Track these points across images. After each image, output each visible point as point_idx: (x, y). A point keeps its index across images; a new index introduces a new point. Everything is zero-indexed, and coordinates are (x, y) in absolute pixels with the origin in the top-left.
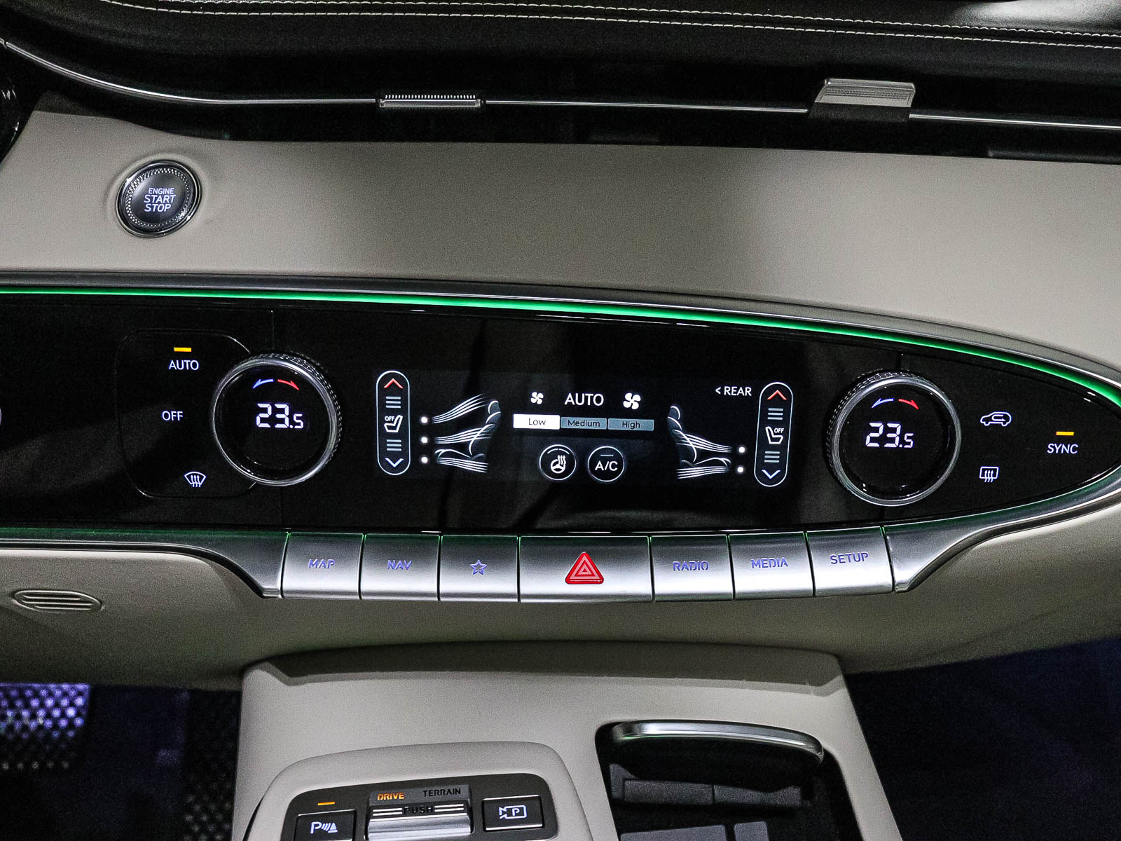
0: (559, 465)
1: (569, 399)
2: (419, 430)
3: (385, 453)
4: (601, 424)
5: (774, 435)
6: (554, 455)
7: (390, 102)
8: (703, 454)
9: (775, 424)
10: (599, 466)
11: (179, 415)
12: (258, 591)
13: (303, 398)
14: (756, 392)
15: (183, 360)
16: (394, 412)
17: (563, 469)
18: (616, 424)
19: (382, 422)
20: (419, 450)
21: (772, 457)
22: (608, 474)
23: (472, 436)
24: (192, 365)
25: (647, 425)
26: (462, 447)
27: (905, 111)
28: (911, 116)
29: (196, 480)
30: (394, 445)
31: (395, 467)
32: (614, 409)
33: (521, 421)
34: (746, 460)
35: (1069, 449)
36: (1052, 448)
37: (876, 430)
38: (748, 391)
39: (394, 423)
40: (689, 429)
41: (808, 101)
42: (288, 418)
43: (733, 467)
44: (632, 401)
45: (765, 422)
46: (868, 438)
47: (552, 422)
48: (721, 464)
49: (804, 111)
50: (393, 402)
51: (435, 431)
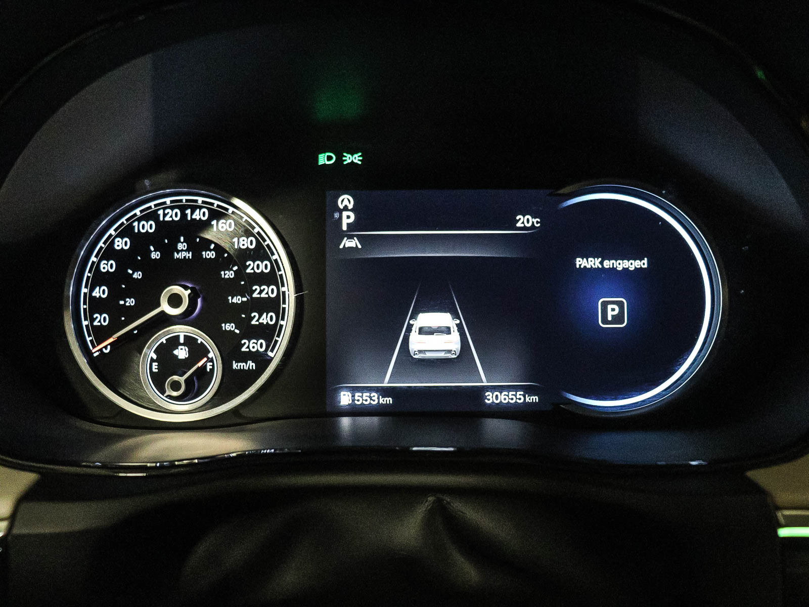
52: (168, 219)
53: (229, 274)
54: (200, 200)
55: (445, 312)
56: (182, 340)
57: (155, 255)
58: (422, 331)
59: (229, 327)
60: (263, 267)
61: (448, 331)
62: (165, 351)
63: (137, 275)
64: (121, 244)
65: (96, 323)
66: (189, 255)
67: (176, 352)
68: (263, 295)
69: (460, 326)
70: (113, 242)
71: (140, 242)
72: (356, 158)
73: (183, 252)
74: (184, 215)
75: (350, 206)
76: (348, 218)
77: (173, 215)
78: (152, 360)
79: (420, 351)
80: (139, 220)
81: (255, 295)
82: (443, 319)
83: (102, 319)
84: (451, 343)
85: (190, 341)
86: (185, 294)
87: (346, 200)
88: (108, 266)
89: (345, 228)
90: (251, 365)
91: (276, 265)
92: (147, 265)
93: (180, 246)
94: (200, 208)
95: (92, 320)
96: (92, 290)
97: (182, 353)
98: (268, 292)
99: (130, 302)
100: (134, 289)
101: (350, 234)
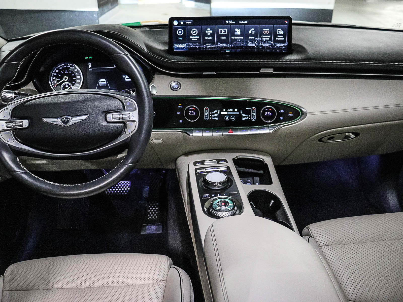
0: (227, 118)
1: (228, 110)
2: (210, 114)
3: (205, 117)
4: (232, 113)
5: (254, 114)
6: (226, 117)
7: (204, 73)
8: (245, 117)
9: (254, 113)
10: (232, 118)
11: (179, 113)
12: (189, 135)
13: (196, 111)
14: (251, 109)
15: (180, 106)
16: (207, 112)
17: (228, 119)
18: (234, 113)
19: (205, 113)
20: (210, 117)
21: (253, 117)
22: (233, 119)
23: (216, 115)
24: (182, 107)
25: (238, 113)
26: (215, 116)
27: (273, 72)
28: (274, 73)
29: (181, 121)
30: (206, 116)
31: (207, 119)
32: (234, 111)
33: (222, 113)
34: (250, 117)
35: (291, 115)
36: (289, 115)
37: (266, 113)
38: (250, 109)
39: (206, 114)
40: (243, 113)
41: (259, 71)
42: (193, 113)
43: (248, 118)
44: (236, 110)
45: (252, 112)
46: (265, 114)
47: (226, 113)
48: (247, 118)
49: (259, 73)
50: (206, 111)
51: (212, 114)
52: (64, 67)
53: (73, 75)
54: (69, 64)
55: (104, 79)
56: (67, 84)
58: (101, 82)
59: (74, 82)
60: (78, 74)
61: (104, 82)
62: (64, 86)
64: (57, 71)
67: (66, 86)
68: (78, 78)
69: (106, 81)
70: (56, 71)
71: (60, 71)
72: (91, 58)
73: (66, 72)
74: (66, 67)
75: (90, 65)
76: (90, 66)
77: (65, 67)
79: (101, 85)
80: (60, 67)
81: (77, 78)
82: (104, 80)
84: (105, 83)
86: (67, 77)
87: (90, 64)
88: (55, 74)
91: (80, 73)
92: (61, 74)
94: (69, 65)
95: (53, 82)
96: (53, 78)
97: (67, 86)
99: (59, 79)
100: (59, 77)
101: (90, 69)
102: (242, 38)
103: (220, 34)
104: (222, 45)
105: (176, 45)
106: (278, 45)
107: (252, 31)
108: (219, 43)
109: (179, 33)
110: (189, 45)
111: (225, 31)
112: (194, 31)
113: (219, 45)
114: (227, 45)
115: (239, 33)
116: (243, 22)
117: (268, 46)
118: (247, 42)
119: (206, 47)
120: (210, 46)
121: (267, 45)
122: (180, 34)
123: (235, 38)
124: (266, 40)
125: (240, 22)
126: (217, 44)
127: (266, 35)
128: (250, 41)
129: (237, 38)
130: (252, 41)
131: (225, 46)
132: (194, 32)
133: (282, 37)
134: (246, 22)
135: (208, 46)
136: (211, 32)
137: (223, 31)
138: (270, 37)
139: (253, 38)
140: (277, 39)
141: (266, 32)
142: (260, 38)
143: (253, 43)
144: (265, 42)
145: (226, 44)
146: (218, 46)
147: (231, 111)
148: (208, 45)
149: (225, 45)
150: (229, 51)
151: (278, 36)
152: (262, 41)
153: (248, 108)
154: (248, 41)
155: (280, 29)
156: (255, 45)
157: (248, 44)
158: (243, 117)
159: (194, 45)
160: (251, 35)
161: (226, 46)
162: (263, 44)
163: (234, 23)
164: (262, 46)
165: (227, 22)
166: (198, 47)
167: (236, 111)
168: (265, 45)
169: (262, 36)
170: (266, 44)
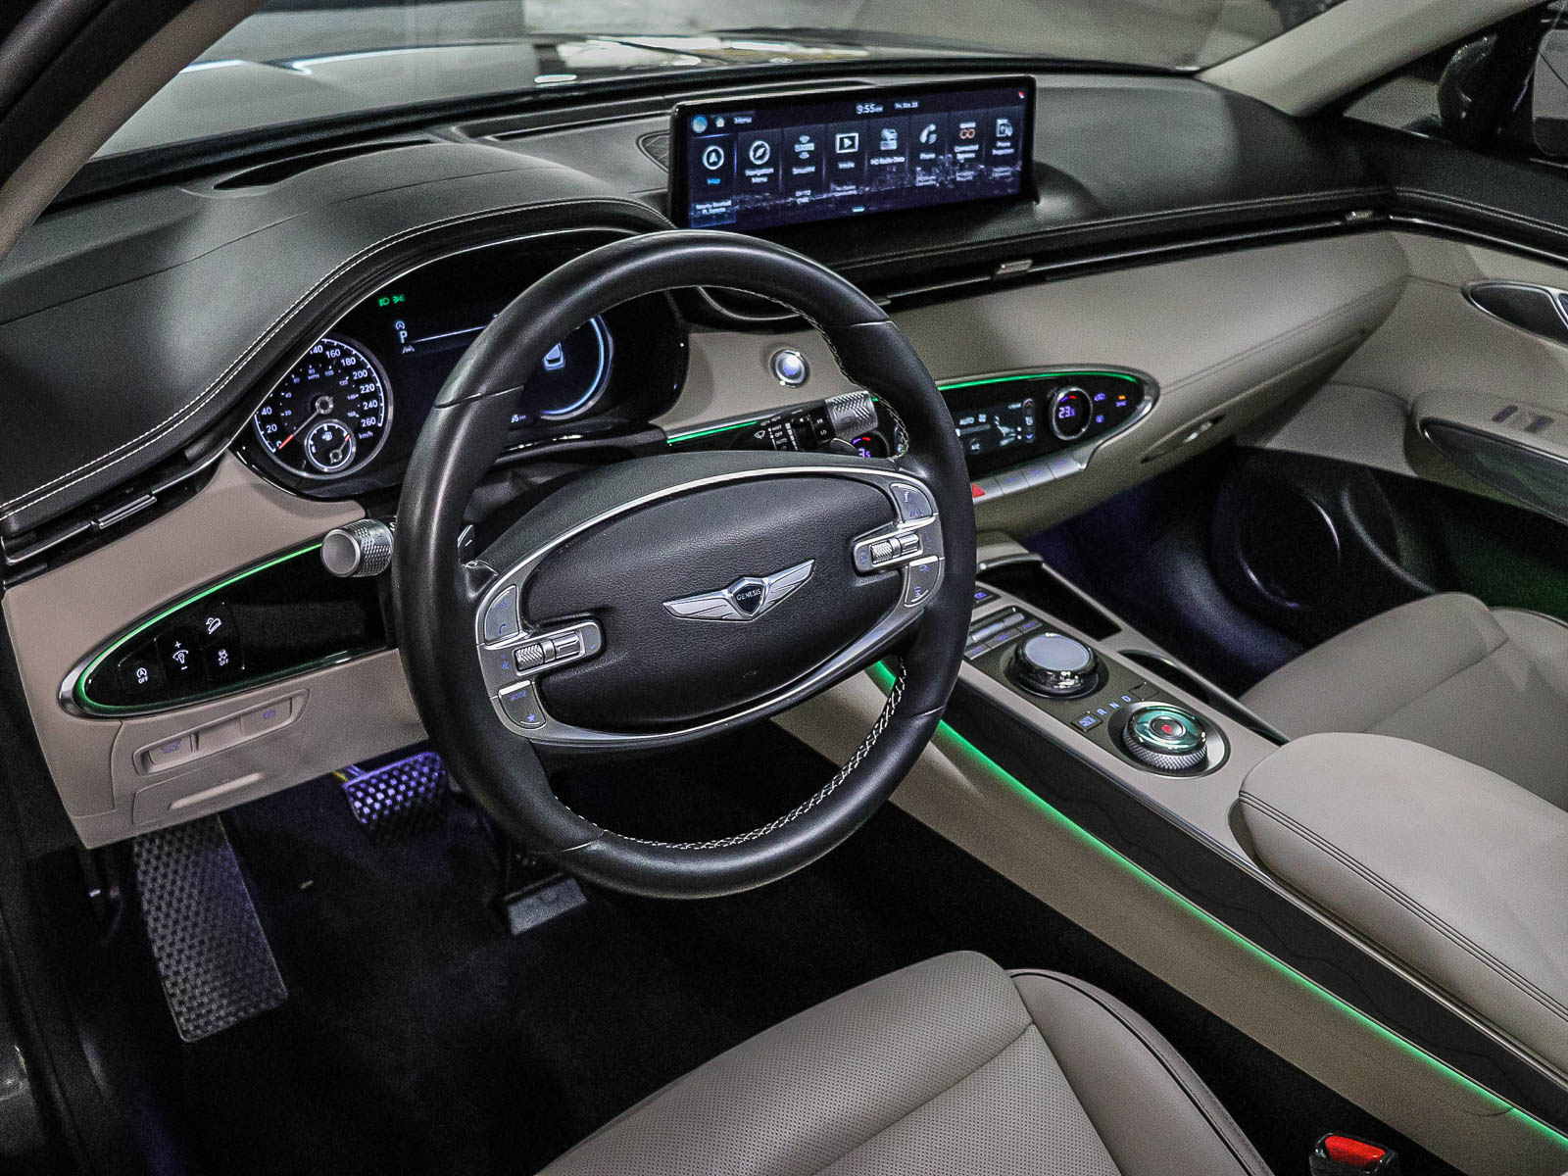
1: (963, 422)
4: (972, 430)
5: (1029, 421)
8: (1007, 434)
9: (1029, 416)
10: (973, 447)
14: (1022, 405)
18: (977, 429)
22: (976, 450)
25: (988, 427)
27: (1028, 270)
32: (977, 423)
34: (1021, 433)
35: (1124, 404)
36: (1118, 404)
37: (1063, 410)
38: (1019, 405)
40: (1002, 424)
41: (991, 274)
42: (863, 455)
43: (1016, 437)
44: (982, 418)
45: (1026, 416)
46: (1059, 414)
48: (1012, 437)
49: (994, 278)
53: (344, 383)
56: (326, 429)
57: (296, 381)
59: (352, 414)
60: (363, 374)
62: (317, 438)
63: (288, 395)
65: (269, 432)
66: (318, 376)
67: (324, 437)
68: (367, 391)
72: (401, 298)
75: (403, 327)
76: (403, 335)
78: (311, 446)
81: (363, 392)
83: (272, 428)
85: (331, 429)
87: (400, 324)
89: (403, 341)
90: (370, 434)
91: (370, 372)
92: (293, 388)
93: (310, 372)
95: (266, 430)
96: (261, 412)
97: (328, 437)
98: (370, 388)
99: (288, 413)
100: (288, 404)
101: (406, 344)
102: (901, 159)
103: (838, 151)
104: (842, 191)
105: (698, 207)
106: (999, 172)
107: (930, 133)
108: (832, 186)
109: (711, 161)
110: (742, 202)
111: (852, 139)
112: (760, 150)
113: (835, 191)
114: (857, 188)
115: (893, 145)
116: (906, 105)
117: (971, 178)
118: (914, 173)
119: (794, 204)
120: (805, 200)
121: (969, 175)
122: (714, 164)
123: (883, 161)
124: (966, 160)
125: (898, 106)
126: (828, 190)
127: (968, 142)
128: (923, 169)
129: (889, 160)
130: (928, 166)
131: (850, 193)
132: (760, 152)
133: (1009, 144)
134: (915, 105)
135: (799, 201)
136: (811, 147)
137: (846, 142)
138: (976, 147)
139: (933, 156)
140: (995, 152)
141: (968, 135)
142: (950, 156)
143: (930, 175)
144: (962, 168)
145: (854, 187)
146: (830, 195)
147: (969, 426)
148: (802, 197)
149: (850, 190)
150: (862, 210)
151: (999, 144)
152: (955, 162)
153: (1014, 406)
154: (919, 169)
155: (1005, 121)
156: (937, 180)
157: (919, 178)
158: (1001, 437)
159: (758, 201)
160: (927, 148)
161: (855, 192)
162: (957, 174)
163: (880, 109)
164: (954, 181)
165: (860, 109)
166: (771, 206)
167: (984, 421)
168: (964, 177)
169: (957, 149)
170: (965, 174)
